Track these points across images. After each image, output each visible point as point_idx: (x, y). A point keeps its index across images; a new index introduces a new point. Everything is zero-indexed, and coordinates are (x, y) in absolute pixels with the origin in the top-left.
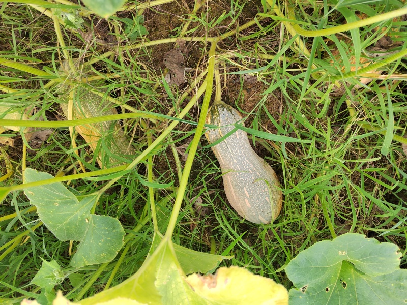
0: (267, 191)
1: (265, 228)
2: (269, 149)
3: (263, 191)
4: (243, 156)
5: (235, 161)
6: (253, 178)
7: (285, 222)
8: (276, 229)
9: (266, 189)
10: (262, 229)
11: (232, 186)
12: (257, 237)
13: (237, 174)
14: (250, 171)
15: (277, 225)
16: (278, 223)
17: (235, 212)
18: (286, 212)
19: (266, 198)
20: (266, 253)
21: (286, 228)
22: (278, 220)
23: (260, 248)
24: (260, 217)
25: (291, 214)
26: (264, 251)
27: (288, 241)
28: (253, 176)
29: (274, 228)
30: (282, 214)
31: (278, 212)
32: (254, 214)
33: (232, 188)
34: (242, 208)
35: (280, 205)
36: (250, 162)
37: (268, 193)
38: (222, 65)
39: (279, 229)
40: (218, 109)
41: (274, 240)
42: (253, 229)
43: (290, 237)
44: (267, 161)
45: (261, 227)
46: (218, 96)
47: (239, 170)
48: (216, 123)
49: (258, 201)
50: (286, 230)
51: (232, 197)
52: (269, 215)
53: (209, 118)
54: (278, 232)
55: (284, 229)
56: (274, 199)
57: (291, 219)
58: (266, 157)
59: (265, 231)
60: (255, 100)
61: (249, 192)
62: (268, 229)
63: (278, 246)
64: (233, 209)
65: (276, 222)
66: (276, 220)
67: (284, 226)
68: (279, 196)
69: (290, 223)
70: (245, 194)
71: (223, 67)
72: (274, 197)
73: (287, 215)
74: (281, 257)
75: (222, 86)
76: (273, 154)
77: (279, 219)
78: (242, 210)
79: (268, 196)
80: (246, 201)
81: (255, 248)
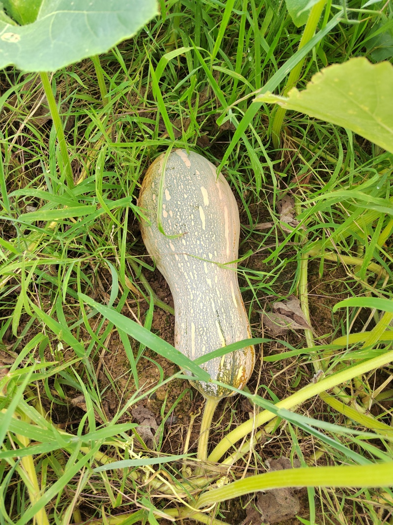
0: (164, 212)
1: (183, 142)
2: (144, 281)
3: (171, 213)
4: (192, 288)
5: (209, 281)
6: (184, 241)
7: (146, 144)
8: (165, 136)
9: (165, 214)
10: (189, 140)
11: (227, 235)
12: (203, 130)
13: (211, 256)
14: (186, 256)
15: (162, 141)
16: (159, 146)
17: (230, 182)
18: (139, 163)
19: (168, 198)
20: (194, 96)
21: (146, 133)
22: (159, 151)
23: (203, 108)
24: (188, 164)
25: (133, 158)
26: (198, 99)
27: (149, 110)
28: (183, 245)
29: (168, 138)
30: (147, 161)
31: (153, 167)
32: (198, 173)
33: (227, 231)
34: (217, 189)
35: (147, 178)
36: (182, 274)
37: (164, 206)
38: (189, 470)
39: (160, 135)
40: (218, 392)
41: (174, 117)
42: (205, 144)
43: (143, 115)
44: (152, 262)
45: (191, 145)
46: (210, 408)
47: (205, 264)
48: (229, 367)
49: (186, 196)
50: (148, 130)
51: (230, 214)
52: (171, 164)
53: (238, 378)
54: (163, 130)
55: (151, 132)
56: (155, 192)
57: (134, 149)
58: (152, 270)
59: (185, 135)
60: (147, 377)
61: (197, 218)
62: (180, 138)
63: (168, 105)
64: (232, 189)
65: (163, 148)
66: (162, 151)
67: (150, 137)
68: (145, 196)
69: (138, 140)
70: (207, 215)
71: (188, 466)
72: (154, 196)
73: (138, 157)
74: (169, 84)
75: (198, 420)
76: (138, 271)
77: (155, 153)
78: (218, 185)
79: (164, 200)
80: (206, 202)
81: (210, 109)
